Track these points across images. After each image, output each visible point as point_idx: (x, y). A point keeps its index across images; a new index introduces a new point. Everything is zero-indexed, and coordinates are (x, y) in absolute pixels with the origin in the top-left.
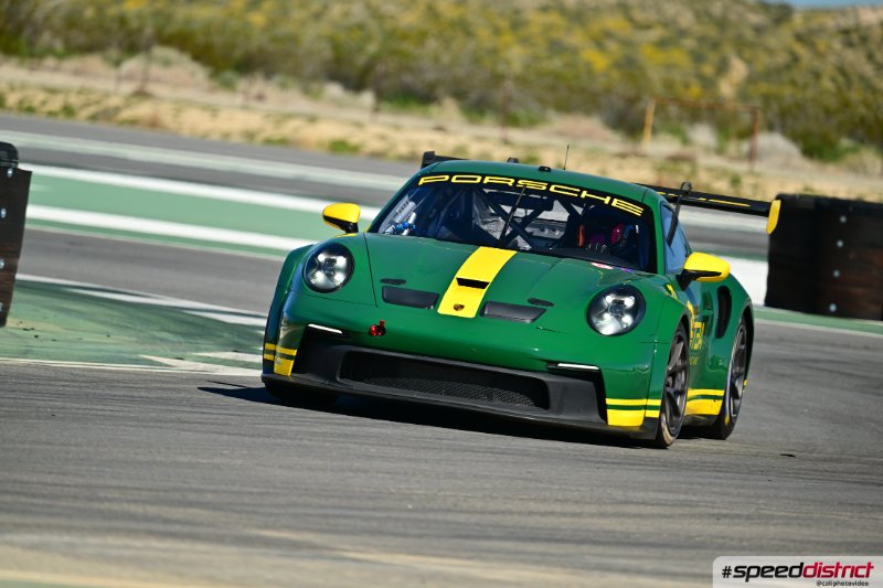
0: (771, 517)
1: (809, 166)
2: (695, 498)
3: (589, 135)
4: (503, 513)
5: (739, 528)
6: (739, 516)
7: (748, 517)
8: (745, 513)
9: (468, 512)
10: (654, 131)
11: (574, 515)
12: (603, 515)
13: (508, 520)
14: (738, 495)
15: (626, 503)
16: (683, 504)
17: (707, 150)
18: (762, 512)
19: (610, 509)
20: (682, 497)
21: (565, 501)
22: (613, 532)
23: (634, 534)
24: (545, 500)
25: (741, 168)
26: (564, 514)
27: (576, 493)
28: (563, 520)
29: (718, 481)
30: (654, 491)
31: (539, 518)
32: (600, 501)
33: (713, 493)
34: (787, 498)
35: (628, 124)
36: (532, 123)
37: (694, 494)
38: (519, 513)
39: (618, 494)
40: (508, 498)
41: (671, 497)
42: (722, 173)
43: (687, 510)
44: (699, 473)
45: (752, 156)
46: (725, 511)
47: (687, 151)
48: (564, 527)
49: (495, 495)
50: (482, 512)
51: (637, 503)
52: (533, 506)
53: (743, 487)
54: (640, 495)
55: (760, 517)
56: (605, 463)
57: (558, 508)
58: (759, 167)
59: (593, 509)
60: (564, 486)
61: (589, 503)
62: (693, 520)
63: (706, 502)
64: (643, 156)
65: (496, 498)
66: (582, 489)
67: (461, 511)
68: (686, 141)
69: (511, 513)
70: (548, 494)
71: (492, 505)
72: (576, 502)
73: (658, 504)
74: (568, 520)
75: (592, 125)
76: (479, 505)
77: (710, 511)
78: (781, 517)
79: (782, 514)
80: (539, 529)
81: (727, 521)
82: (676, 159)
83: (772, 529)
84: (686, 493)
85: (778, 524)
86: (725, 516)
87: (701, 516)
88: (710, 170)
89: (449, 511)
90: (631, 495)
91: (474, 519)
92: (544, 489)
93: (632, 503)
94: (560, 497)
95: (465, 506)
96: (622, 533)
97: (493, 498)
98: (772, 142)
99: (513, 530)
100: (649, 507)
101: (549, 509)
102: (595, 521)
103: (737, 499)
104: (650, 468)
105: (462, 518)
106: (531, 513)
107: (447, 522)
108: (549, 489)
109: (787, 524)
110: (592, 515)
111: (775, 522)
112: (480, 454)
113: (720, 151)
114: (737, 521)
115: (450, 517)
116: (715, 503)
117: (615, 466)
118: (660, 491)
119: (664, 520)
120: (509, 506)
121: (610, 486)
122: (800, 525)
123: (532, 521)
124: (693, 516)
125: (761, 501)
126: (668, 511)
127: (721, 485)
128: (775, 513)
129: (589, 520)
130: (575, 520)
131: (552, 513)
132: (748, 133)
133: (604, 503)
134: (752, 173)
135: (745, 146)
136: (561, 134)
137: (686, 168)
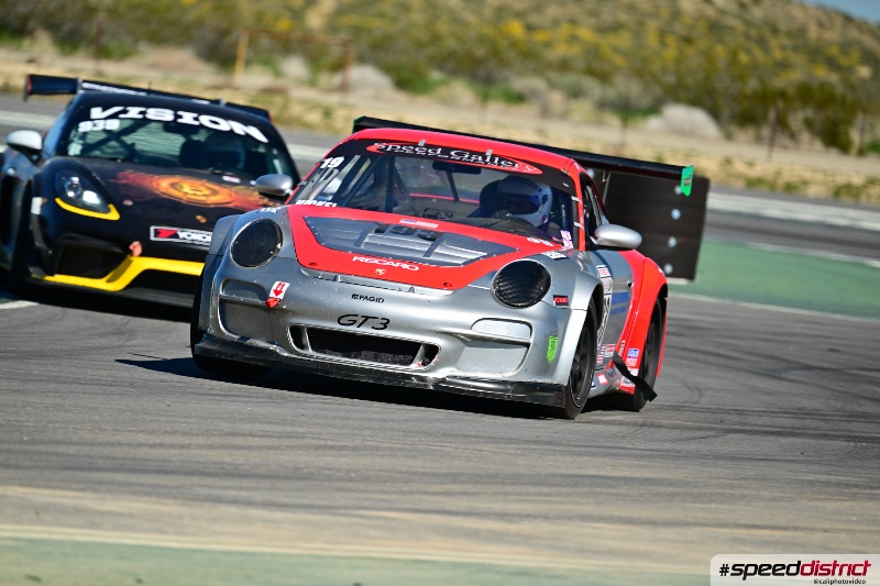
0: (377, 449)
1: (401, 98)
2: (301, 430)
3: (180, 67)
4: (113, 444)
5: (346, 459)
6: (345, 448)
7: (355, 449)
8: (351, 444)
9: (78, 444)
10: (248, 63)
11: (182, 447)
12: (211, 447)
13: (118, 451)
14: (343, 427)
15: (234, 434)
16: (289, 436)
17: (301, 83)
18: (368, 443)
19: (218, 441)
20: (289, 429)
21: (175, 433)
22: (222, 463)
23: (242, 465)
24: (152, 432)
25: (333, 99)
26: (172, 446)
27: (184, 425)
28: (172, 451)
29: (324, 413)
30: (260, 423)
31: (147, 450)
32: (208, 433)
33: (318, 424)
34: (392, 429)
35: (221, 56)
36: (124, 55)
37: (300, 426)
38: (129, 445)
39: (226, 426)
40: (118, 430)
41: (277, 429)
42: (313, 106)
43: (294, 442)
44: (304, 405)
45: (344, 88)
46: (331, 443)
47: (279, 83)
48: (173, 459)
49: (104, 427)
50: (92, 444)
51: (245, 435)
52: (142, 438)
53: (348, 419)
54: (247, 427)
55: (366, 448)
56: (211, 395)
57: (167, 440)
58: (351, 99)
59: (201, 440)
60: (172, 418)
61: (197, 435)
62: (300, 452)
63: (312, 433)
64: (235, 88)
65: (106, 430)
66: (189, 420)
67: (71, 443)
68: (278, 74)
69: (120, 444)
70: (156, 426)
71: (101, 437)
72: (185, 434)
73: (264, 436)
74: (177, 451)
75: (183, 56)
76: (88, 437)
77: (317, 442)
78: (386, 448)
79: (387, 445)
80: (149, 460)
81: (333, 452)
82: (269, 91)
83: (378, 460)
84: (292, 425)
85: (384, 455)
86: (332, 447)
87: (308, 448)
88: (303, 102)
89: (58, 442)
90: (238, 427)
91: (85, 450)
92: (151, 421)
93: (240, 434)
94: (168, 430)
95: (75, 438)
96: (230, 464)
97: (101, 430)
98: (365, 75)
99: (122, 462)
100: (257, 439)
101: (158, 441)
102: (204, 452)
103: (341, 431)
104: (255, 400)
105: (72, 450)
106: (140, 445)
107: (57, 455)
108: (157, 421)
109: (392, 456)
110: (201, 447)
111: (380, 453)
112: (87, 386)
113: (312, 83)
114: (343, 452)
115: (60, 449)
116: (320, 434)
117: (221, 398)
118: (267, 423)
119: (272, 451)
120: (118, 438)
121: (217, 418)
122: (405, 456)
123: (142, 453)
124: (300, 447)
125: (366, 433)
126: (274, 442)
127: (326, 418)
128: (381, 445)
129: (198, 451)
130: (184, 451)
131: (161, 445)
132: (339, 66)
133: (213, 435)
134: (343, 106)
135: (337, 79)
136: (153, 66)
137: (278, 100)
